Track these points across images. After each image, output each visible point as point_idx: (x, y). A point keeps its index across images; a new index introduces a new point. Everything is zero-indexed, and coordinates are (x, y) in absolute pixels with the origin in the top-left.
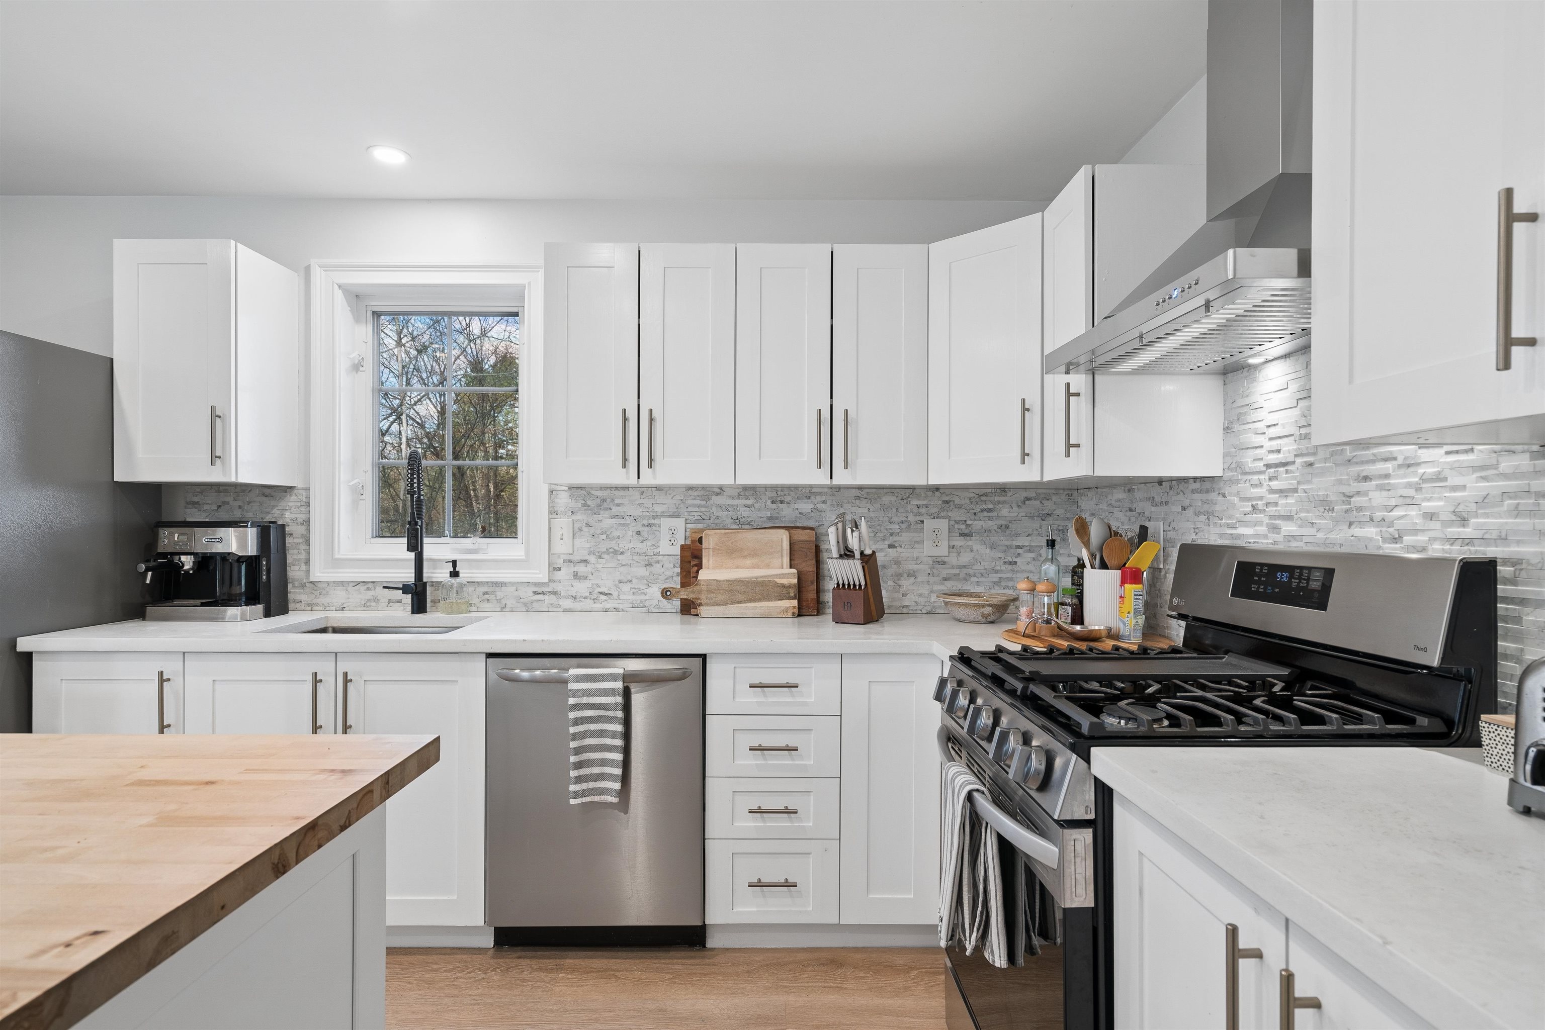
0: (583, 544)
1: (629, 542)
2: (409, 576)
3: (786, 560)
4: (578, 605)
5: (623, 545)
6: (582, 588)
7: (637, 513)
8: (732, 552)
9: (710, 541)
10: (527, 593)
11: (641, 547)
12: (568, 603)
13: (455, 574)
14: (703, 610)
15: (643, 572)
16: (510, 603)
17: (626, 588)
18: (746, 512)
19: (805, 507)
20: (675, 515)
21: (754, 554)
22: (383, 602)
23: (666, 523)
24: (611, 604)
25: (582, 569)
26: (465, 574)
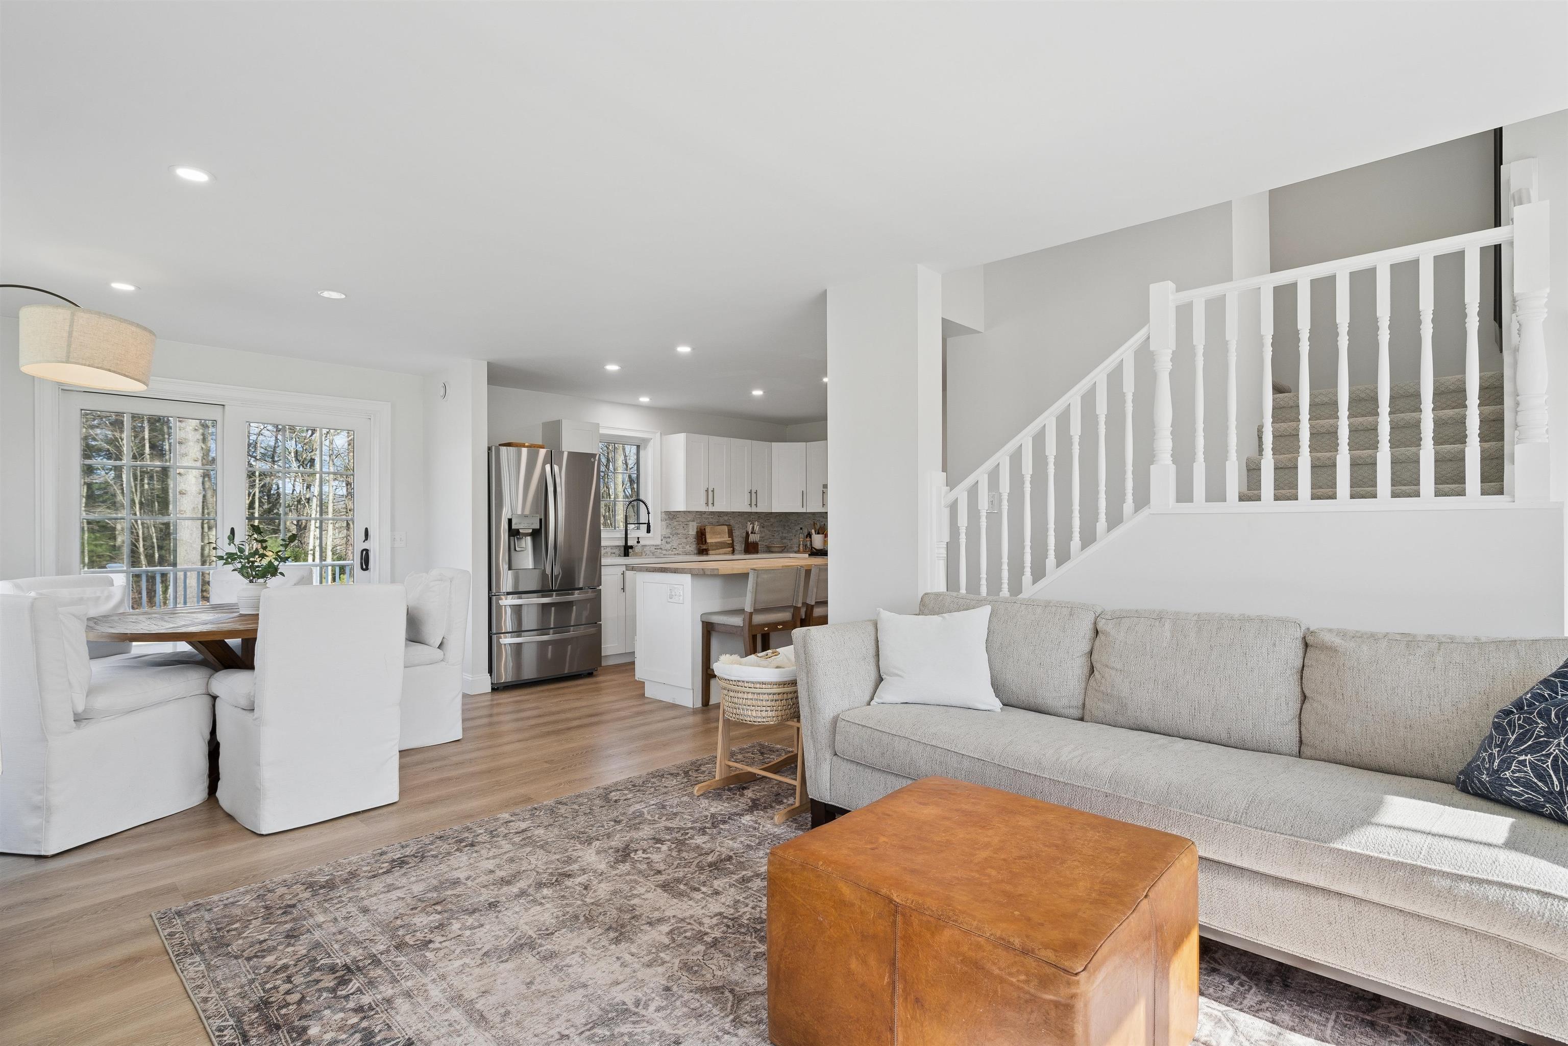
0: (669, 531)
1: (681, 531)
2: (622, 543)
3: (727, 535)
4: (667, 553)
5: (679, 532)
6: (668, 546)
7: (684, 520)
8: (714, 533)
9: (708, 529)
10: (653, 549)
11: (684, 532)
12: (664, 552)
13: (638, 542)
14: (710, 552)
15: (685, 540)
16: (648, 552)
17: (680, 546)
18: (711, 520)
19: (726, 518)
20: (693, 521)
21: (719, 534)
22: (609, 553)
23: (691, 524)
24: (676, 552)
25: (669, 540)
26: (642, 542)
